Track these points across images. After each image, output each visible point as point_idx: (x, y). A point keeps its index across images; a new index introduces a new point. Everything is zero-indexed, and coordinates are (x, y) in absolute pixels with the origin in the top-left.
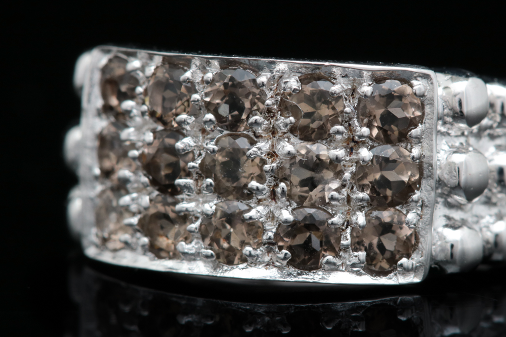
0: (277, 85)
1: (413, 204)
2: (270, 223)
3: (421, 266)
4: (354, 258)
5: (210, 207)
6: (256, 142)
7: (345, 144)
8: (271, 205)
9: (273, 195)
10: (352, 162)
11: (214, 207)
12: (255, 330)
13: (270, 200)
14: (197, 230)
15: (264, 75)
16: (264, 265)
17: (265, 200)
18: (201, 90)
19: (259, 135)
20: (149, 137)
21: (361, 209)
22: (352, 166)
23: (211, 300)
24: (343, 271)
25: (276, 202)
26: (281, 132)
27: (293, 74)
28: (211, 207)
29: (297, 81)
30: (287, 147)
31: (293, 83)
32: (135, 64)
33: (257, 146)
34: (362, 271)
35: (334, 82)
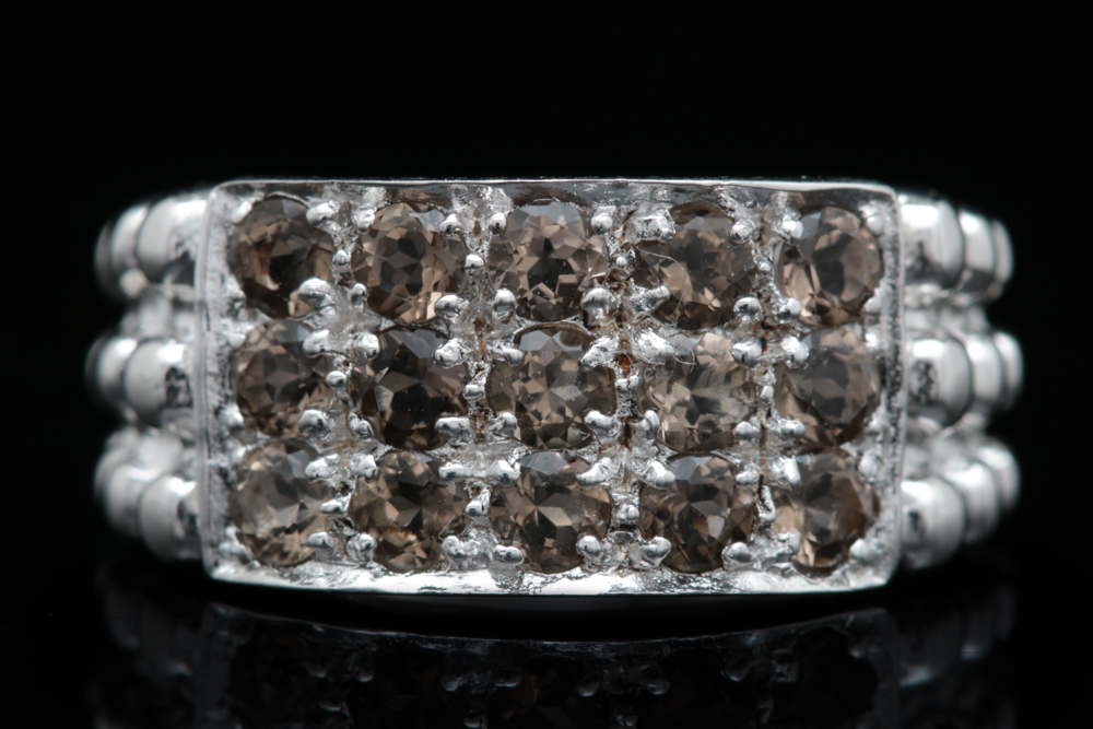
0: (624, 229)
1: (869, 440)
2: (620, 489)
3: (885, 554)
4: (780, 544)
5: (508, 467)
6: (593, 339)
7: (750, 333)
8: (621, 456)
9: (627, 437)
10: (765, 366)
11: (518, 466)
12: (599, 694)
13: (618, 446)
14: (486, 511)
15: (602, 212)
16: (614, 568)
17: (610, 446)
18: (476, 247)
19: (595, 323)
20: (371, 343)
21: (786, 452)
22: (766, 372)
23: (516, 641)
24: (759, 571)
25: (630, 449)
26: (638, 315)
27: (656, 206)
28: (513, 466)
29: (668, 218)
30: (655, 342)
31: (661, 222)
32: (322, 208)
33: (599, 345)
34: (793, 568)
35: (733, 216)
